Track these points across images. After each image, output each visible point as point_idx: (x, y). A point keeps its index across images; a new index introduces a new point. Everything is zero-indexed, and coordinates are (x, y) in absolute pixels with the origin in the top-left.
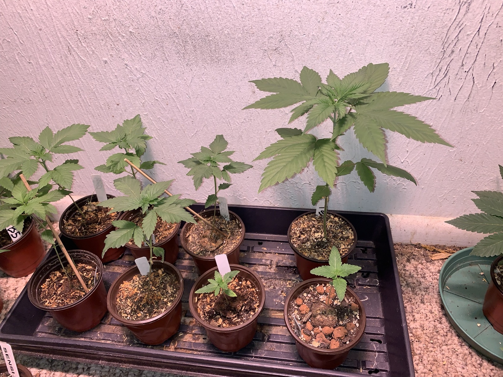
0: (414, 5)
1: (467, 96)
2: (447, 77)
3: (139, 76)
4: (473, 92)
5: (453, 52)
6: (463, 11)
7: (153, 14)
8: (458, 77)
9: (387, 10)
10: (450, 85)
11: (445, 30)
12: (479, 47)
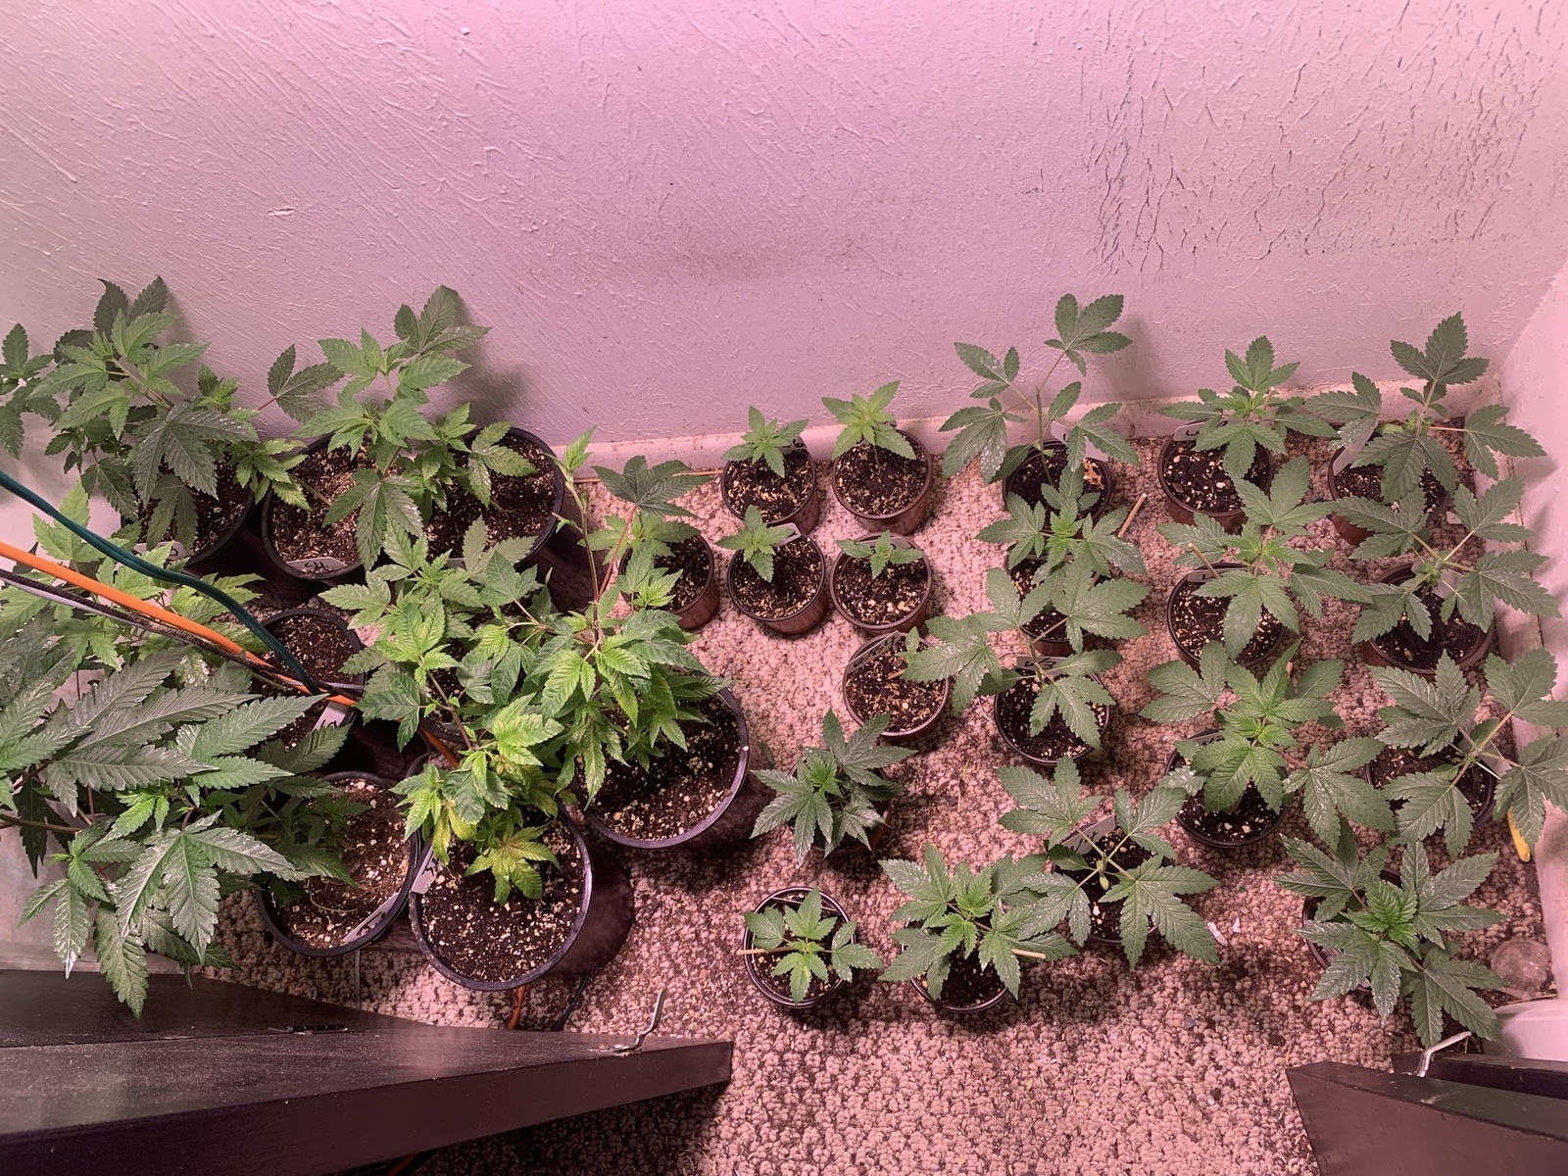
0: (1040, 187)
1: (1159, 264)
2: (1119, 250)
3: (634, 304)
4: (1166, 260)
5: (1117, 225)
6: (1115, 186)
7: (647, 241)
8: (1136, 248)
9: (1002, 198)
10: (1127, 257)
11: (1097, 207)
12: (1154, 217)
